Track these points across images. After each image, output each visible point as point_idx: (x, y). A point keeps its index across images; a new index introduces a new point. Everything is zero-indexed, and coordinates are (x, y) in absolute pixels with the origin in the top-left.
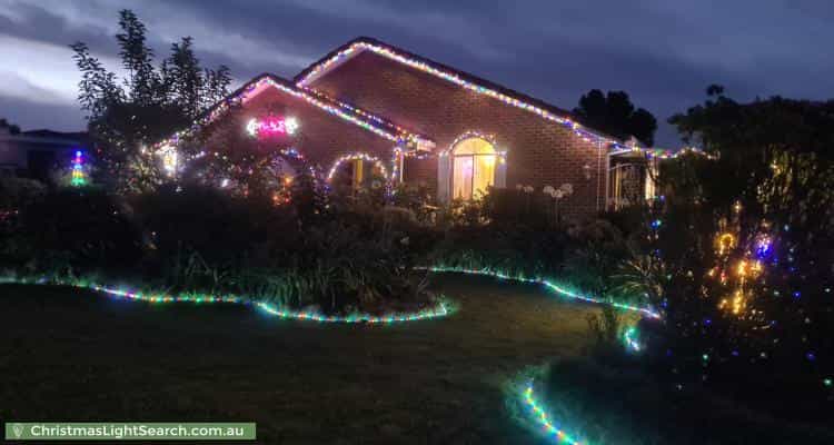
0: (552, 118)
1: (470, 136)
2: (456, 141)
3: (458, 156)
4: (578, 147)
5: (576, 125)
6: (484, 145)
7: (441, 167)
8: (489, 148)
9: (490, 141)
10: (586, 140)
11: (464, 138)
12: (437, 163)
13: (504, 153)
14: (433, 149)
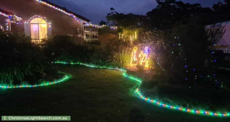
0: (67, 13)
1: (37, 17)
2: (31, 18)
3: (32, 24)
4: (75, 23)
5: (74, 16)
6: (42, 20)
7: (25, 27)
8: (44, 22)
9: (45, 19)
10: (78, 21)
11: (34, 18)
12: (24, 26)
13: (50, 24)
14: (21, 21)
